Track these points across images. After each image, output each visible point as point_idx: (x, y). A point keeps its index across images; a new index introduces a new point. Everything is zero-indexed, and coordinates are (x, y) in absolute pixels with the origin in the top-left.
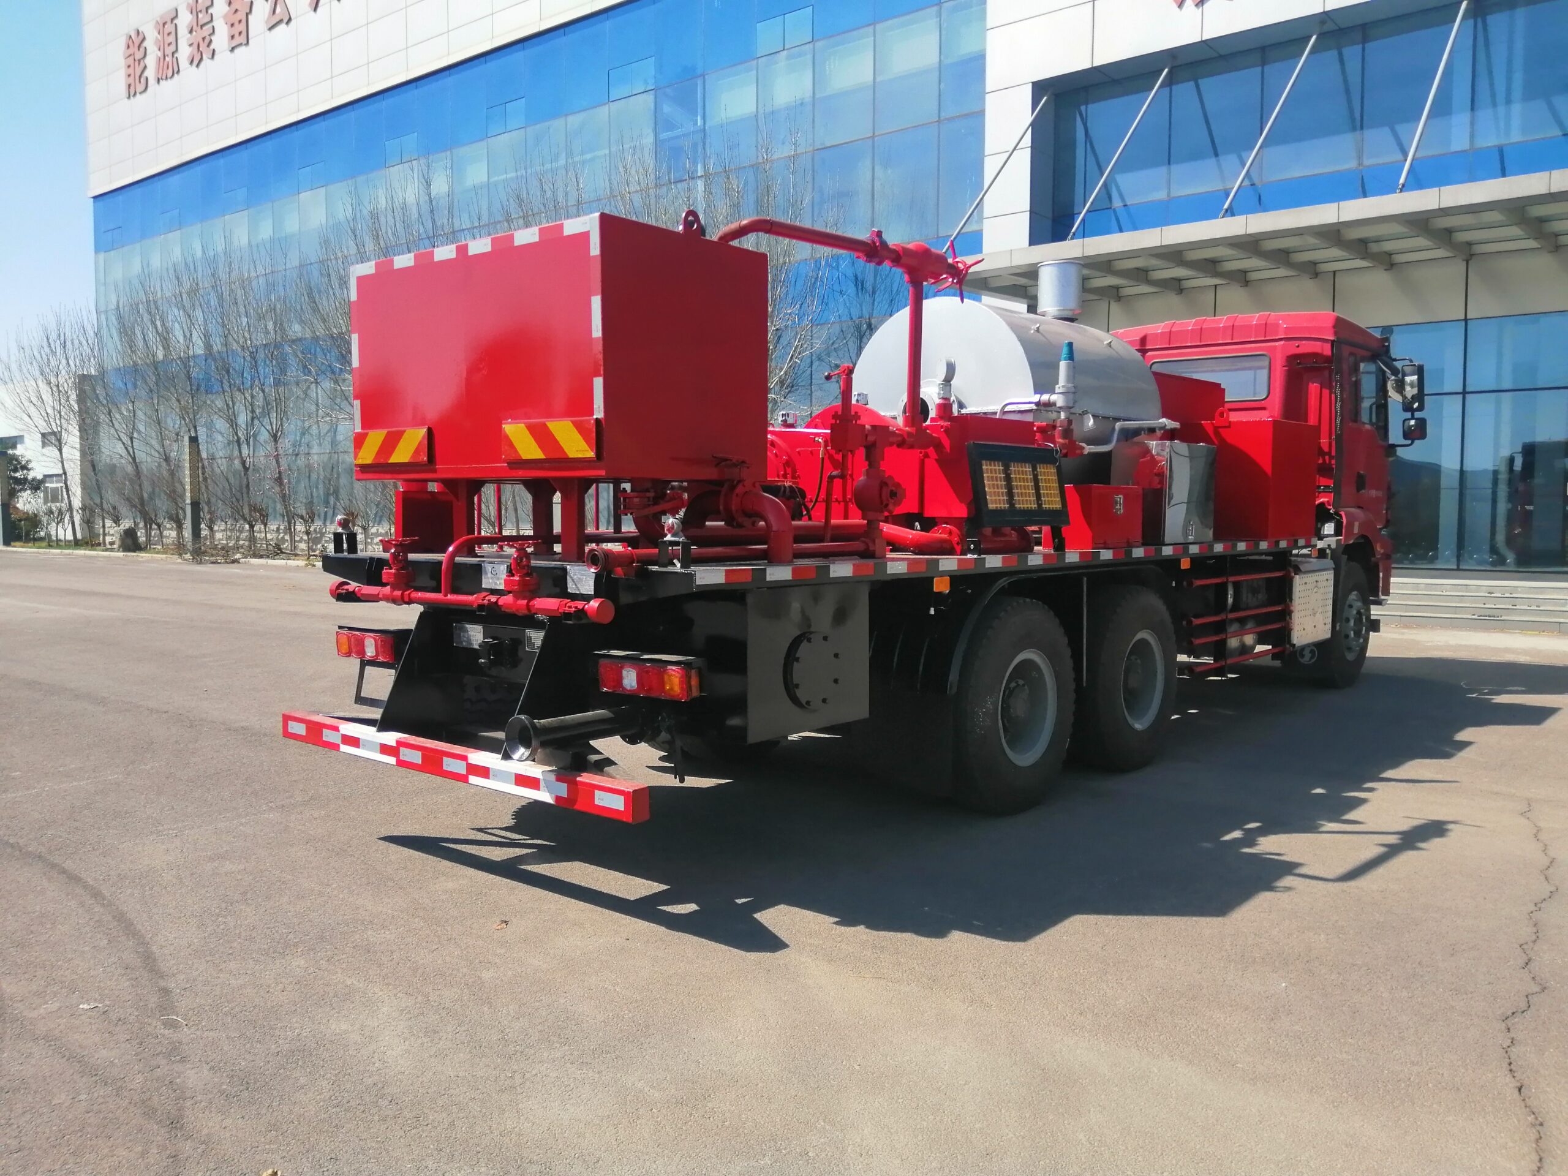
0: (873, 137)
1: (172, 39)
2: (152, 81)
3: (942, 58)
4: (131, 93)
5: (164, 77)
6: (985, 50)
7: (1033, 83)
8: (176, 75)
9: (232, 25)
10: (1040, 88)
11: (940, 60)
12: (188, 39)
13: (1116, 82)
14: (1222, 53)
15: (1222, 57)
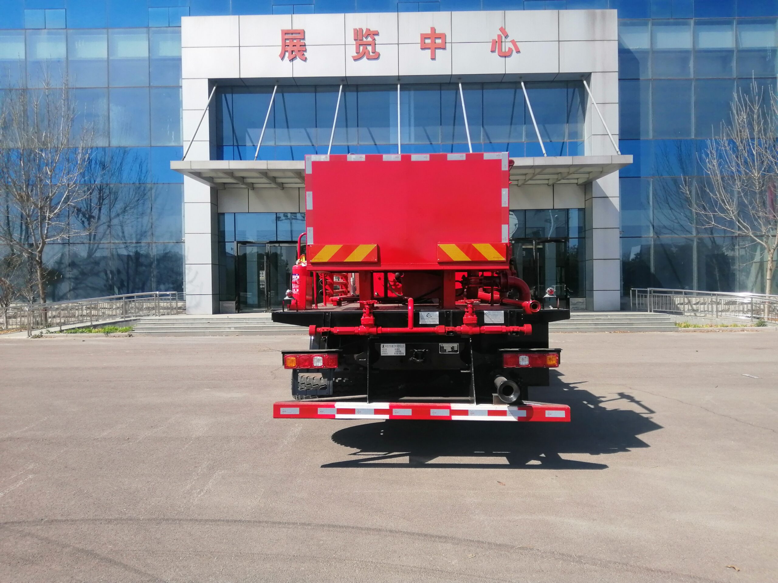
0: (108, 88)
3: (150, 55)
6: (181, 56)
7: (208, 79)
10: (212, 82)
11: (149, 56)
13: (246, 86)
14: (298, 84)
15: (297, 86)
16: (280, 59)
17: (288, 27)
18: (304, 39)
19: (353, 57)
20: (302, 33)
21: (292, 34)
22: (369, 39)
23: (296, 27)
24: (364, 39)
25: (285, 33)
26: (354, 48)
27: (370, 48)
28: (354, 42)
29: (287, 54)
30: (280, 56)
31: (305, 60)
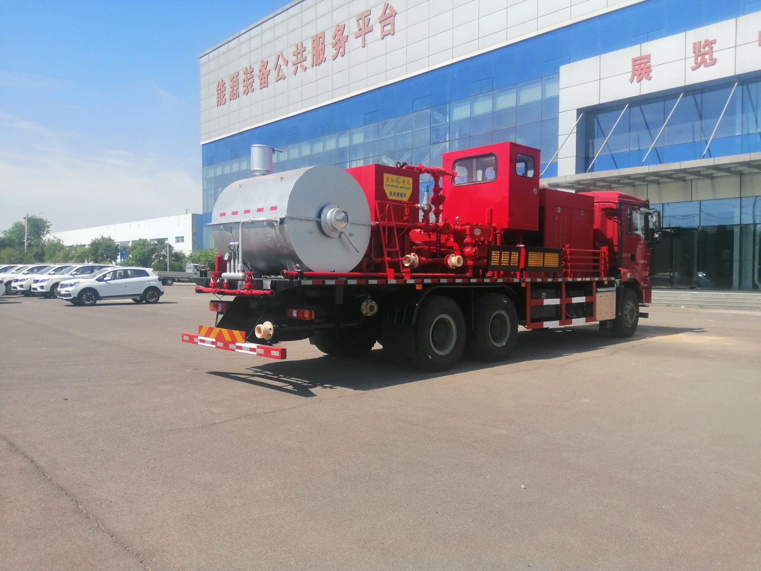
0: (516, 126)
1: (236, 84)
2: (228, 100)
4: (219, 104)
5: (233, 99)
6: (559, 95)
7: (577, 109)
8: (237, 98)
9: (261, 79)
10: (579, 111)
11: (542, 98)
12: (243, 84)
13: (610, 108)
16: (630, 83)
17: (638, 55)
18: (650, 62)
19: (692, 68)
20: (648, 57)
21: (640, 60)
22: (707, 49)
23: (644, 54)
24: (702, 50)
25: (635, 60)
26: (693, 60)
27: (707, 57)
28: (693, 55)
29: (636, 77)
30: (630, 80)
31: (650, 79)
